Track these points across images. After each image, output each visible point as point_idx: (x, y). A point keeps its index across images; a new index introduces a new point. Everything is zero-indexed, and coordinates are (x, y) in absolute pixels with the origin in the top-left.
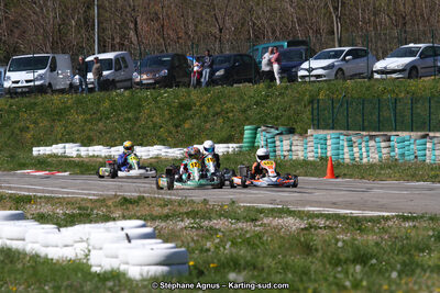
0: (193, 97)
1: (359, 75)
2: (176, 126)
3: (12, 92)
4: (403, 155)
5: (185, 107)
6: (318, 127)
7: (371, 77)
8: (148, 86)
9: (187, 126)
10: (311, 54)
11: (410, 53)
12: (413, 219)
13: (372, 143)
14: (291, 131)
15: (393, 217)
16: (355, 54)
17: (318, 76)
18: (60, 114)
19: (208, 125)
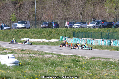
0: (52, 30)
1: (84, 27)
2: (49, 36)
3: (18, 28)
5: (51, 32)
6: (74, 37)
7: (86, 28)
8: (44, 28)
9: (51, 36)
10: (75, 23)
11: (94, 23)
13: (84, 41)
14: (69, 38)
16: (84, 23)
17: (76, 27)
18: (27, 32)
19: (55, 36)
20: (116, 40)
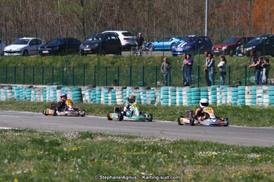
4: (18, 97)
7: (3, 55)
11: (24, 42)
12: (20, 131)
13: (2, 90)
15: (10, 130)
20: (97, 88)
